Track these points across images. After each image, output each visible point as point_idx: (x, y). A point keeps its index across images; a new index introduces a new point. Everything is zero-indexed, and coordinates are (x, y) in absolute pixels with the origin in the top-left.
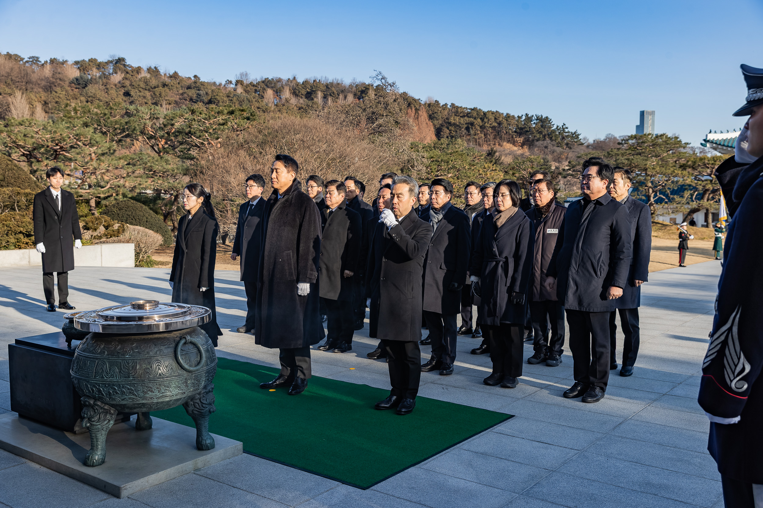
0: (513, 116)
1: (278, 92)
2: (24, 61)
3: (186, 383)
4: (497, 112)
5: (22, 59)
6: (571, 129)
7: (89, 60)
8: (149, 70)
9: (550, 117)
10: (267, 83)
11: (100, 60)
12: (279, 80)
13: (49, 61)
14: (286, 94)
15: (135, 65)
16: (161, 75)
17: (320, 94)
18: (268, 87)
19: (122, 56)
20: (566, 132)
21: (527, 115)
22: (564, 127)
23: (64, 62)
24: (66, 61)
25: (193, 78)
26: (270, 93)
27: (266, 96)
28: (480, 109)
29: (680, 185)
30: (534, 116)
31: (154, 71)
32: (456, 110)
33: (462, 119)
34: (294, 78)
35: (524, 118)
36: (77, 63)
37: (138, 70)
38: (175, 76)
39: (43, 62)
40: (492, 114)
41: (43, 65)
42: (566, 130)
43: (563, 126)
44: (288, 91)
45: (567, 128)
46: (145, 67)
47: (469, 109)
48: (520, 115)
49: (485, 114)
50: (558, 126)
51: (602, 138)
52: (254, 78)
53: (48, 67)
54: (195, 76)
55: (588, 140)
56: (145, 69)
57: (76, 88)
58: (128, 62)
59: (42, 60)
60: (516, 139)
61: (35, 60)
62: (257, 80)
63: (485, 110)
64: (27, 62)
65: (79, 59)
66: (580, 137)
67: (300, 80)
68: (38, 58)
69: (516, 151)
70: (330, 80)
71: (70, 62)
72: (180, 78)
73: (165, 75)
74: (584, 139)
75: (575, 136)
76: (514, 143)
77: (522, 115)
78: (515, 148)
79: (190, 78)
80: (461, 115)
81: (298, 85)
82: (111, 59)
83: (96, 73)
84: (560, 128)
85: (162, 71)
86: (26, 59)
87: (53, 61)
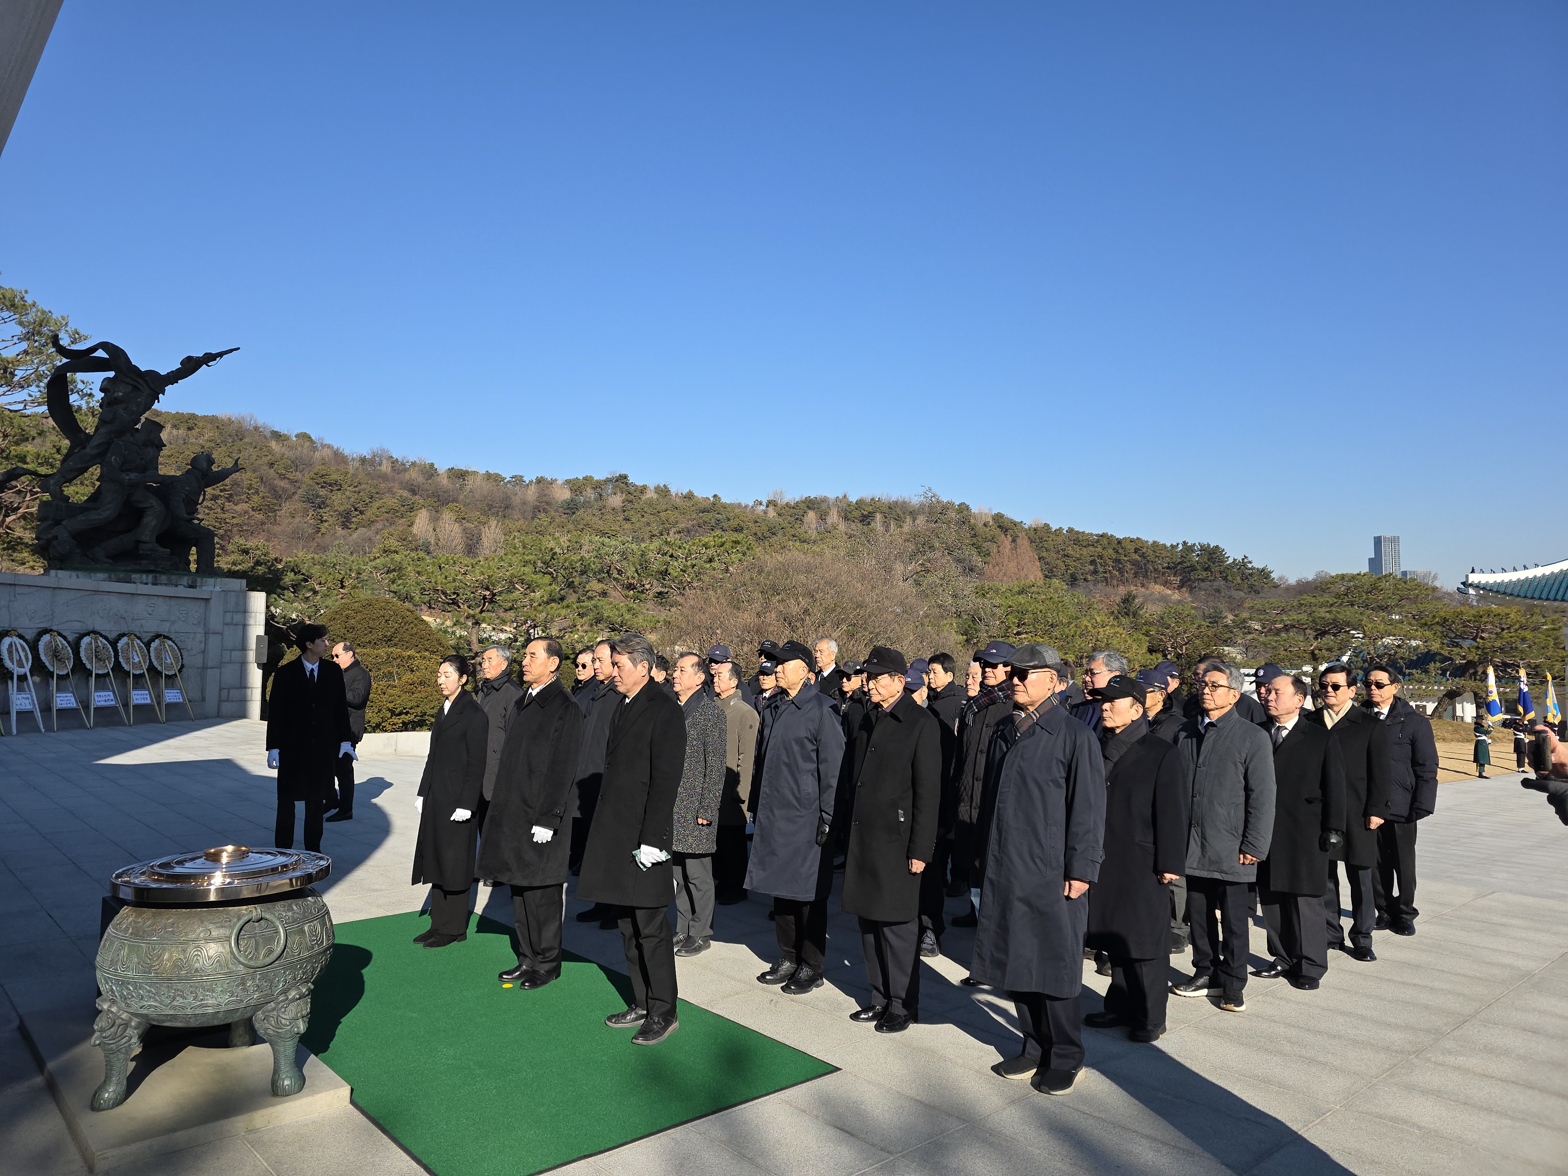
0: (1164, 545)
1: (822, 517)
2: (506, 481)
3: (244, 984)
4: (1138, 539)
5: (503, 479)
6: (1258, 564)
7: (584, 478)
8: (658, 489)
9: (1221, 546)
10: (810, 504)
11: (596, 478)
12: (824, 500)
13: (534, 481)
14: (833, 517)
15: (639, 483)
16: (672, 495)
17: (878, 516)
18: (809, 508)
19: (623, 472)
20: (1250, 569)
21: (1185, 543)
22: (1246, 560)
23: (553, 482)
24: (556, 480)
25: (712, 499)
26: (811, 515)
27: (806, 519)
28: (1112, 536)
29: (1421, 653)
30: (1197, 544)
31: (663, 491)
32: (1076, 538)
33: (1084, 549)
34: (845, 496)
35: (1180, 547)
36: (568, 482)
37: (643, 489)
38: (689, 496)
39: (527, 482)
40: (1131, 541)
41: (528, 485)
42: (1250, 566)
43: (1243, 559)
44: (835, 513)
45: (1250, 562)
46: (651, 485)
47: (1096, 535)
48: (1175, 544)
49: (1119, 542)
50: (1235, 560)
51: (1311, 577)
52: (791, 498)
53: (533, 488)
54: (715, 496)
55: (1287, 580)
56: (652, 488)
57: (565, 514)
58: (631, 480)
59: (527, 480)
60: (1169, 578)
61: (518, 480)
62: (795, 499)
63: (1120, 536)
64: (509, 482)
65: (571, 477)
66: (1273, 575)
67: (853, 499)
68: (522, 477)
69: (1169, 595)
70: (894, 499)
71: (560, 482)
72: (695, 499)
73: (677, 494)
74: (1281, 578)
75: (1264, 574)
76: (1166, 584)
77: (1178, 544)
78: (1169, 592)
79: (708, 499)
80: (1085, 544)
81: (849, 505)
82: (610, 476)
83: (590, 494)
84: (1239, 562)
85: (673, 490)
86: (508, 479)
87: (539, 481)
